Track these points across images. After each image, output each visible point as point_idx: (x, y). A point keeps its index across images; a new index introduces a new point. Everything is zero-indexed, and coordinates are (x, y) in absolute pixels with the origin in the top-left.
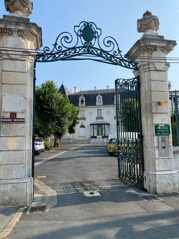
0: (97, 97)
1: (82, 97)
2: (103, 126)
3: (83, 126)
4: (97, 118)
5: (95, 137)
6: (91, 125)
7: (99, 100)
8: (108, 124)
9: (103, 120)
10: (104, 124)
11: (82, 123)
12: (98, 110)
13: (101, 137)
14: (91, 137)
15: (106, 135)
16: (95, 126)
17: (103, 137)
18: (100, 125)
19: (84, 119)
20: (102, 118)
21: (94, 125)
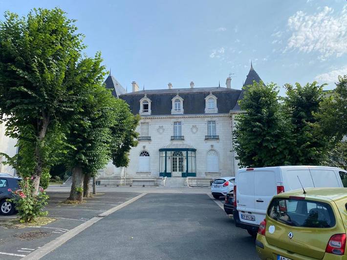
0: (173, 100)
1: (145, 99)
2: (184, 153)
3: (145, 153)
4: (173, 139)
5: (169, 175)
6: (161, 150)
7: (177, 105)
8: (194, 150)
9: (185, 142)
10: (187, 150)
11: (144, 147)
12: (175, 123)
13: (180, 174)
14: (161, 174)
15: (189, 171)
16: (169, 153)
17: (184, 175)
18: (177, 151)
19: (149, 139)
20: (182, 138)
21: (166, 150)
